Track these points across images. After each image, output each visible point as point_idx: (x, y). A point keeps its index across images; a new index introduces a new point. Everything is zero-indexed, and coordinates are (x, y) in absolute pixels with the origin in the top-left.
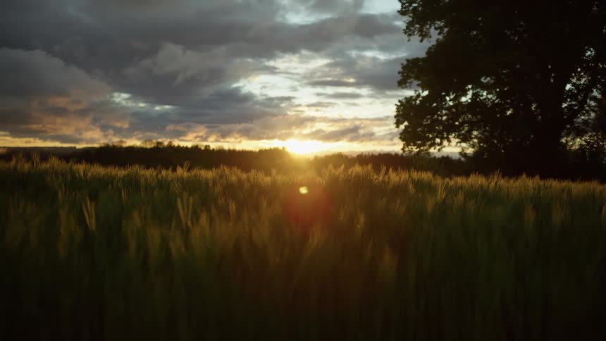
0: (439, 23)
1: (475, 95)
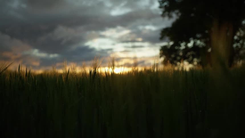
0: (177, 11)
1: (194, 43)
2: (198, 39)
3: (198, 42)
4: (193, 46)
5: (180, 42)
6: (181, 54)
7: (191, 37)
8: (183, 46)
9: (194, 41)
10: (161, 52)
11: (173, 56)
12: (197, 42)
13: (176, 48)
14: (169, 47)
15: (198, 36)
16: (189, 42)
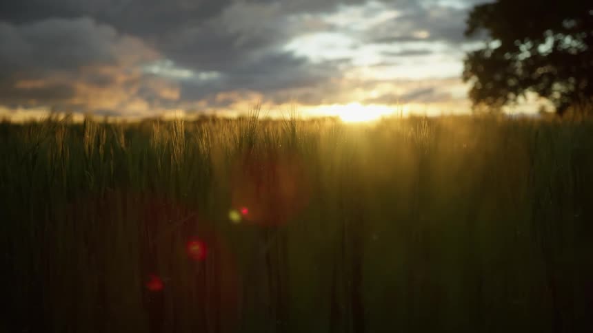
1: (557, 43)
2: (566, 32)
3: (568, 41)
4: (551, 51)
5: (517, 42)
6: (519, 72)
7: (546, 29)
8: (525, 52)
9: (555, 38)
10: (466, 68)
11: (498, 77)
12: (563, 41)
13: (508, 56)
14: (488, 55)
15: (568, 24)
16: (543, 40)
